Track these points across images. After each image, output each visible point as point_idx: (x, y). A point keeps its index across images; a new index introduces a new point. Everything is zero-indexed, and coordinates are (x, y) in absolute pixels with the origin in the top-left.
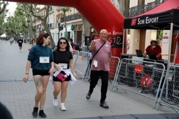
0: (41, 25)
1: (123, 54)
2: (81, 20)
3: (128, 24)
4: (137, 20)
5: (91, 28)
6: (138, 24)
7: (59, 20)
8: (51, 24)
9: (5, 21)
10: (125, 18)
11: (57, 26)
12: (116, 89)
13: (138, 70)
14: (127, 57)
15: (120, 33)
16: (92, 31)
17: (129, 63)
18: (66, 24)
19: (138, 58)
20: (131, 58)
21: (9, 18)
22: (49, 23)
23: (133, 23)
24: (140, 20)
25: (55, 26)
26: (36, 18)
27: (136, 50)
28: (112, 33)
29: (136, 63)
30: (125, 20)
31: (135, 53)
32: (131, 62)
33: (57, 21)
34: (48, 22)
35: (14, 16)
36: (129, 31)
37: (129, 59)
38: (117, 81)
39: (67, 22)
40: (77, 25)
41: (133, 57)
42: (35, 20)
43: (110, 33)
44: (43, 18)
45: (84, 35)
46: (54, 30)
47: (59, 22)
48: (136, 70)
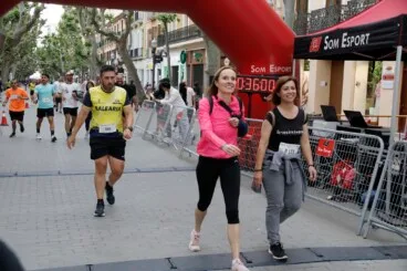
0: (114, 51)
2: (201, 39)
3: (302, 50)
4: (323, 41)
5: (223, 58)
6: (326, 48)
7: (154, 41)
8: (136, 50)
10: (297, 36)
11: (151, 54)
13: (325, 151)
15: (287, 69)
16: (227, 64)
18: (168, 49)
19: (325, 123)
20: (311, 122)
21: (46, 37)
22: (133, 48)
23: (315, 46)
24: (328, 40)
25: (145, 53)
26: (105, 37)
27: (322, 107)
28: (268, 69)
29: (323, 134)
30: (296, 39)
31: (320, 112)
33: (150, 43)
34: (130, 46)
35: (57, 33)
36: (307, 64)
39: (171, 46)
40: (192, 52)
41: (315, 122)
42: (103, 41)
43: (263, 70)
44: (119, 37)
45: (207, 73)
46: (144, 62)
47: (154, 46)
48: (320, 150)
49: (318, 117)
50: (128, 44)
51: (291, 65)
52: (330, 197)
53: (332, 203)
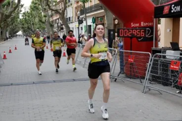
0: (58, 19)
1: (154, 48)
2: (103, 11)
3: (159, 13)
4: (171, 7)
5: (114, 20)
6: (172, 11)
7: (79, 13)
8: (70, 18)
9: (21, 17)
10: (155, 6)
11: (77, 20)
12: (148, 89)
13: (175, 67)
14: (160, 51)
15: (150, 24)
16: (116, 23)
17: (162, 59)
18: (86, 16)
19: (173, 52)
20: (164, 52)
21: (24, 13)
22: (68, 17)
23: (166, 10)
24: (174, 7)
25: (74, 19)
26: (53, 12)
27: (171, 43)
28: (140, 24)
29: (172, 58)
30: (156, 8)
31: (170, 46)
32: (164, 57)
33: (76, 14)
34: (66, 16)
35: (29, 11)
37: (161, 54)
38: (149, 80)
39: (87, 15)
40: (98, 17)
41: (167, 51)
42: (52, 14)
43: (138, 25)
44: (61, 11)
45: (107, 28)
46: (73, 24)
47: (79, 15)
48: (172, 66)
49: (169, 49)
50: (66, 15)
51: (153, 22)
52: (178, 92)
53: (179, 95)
